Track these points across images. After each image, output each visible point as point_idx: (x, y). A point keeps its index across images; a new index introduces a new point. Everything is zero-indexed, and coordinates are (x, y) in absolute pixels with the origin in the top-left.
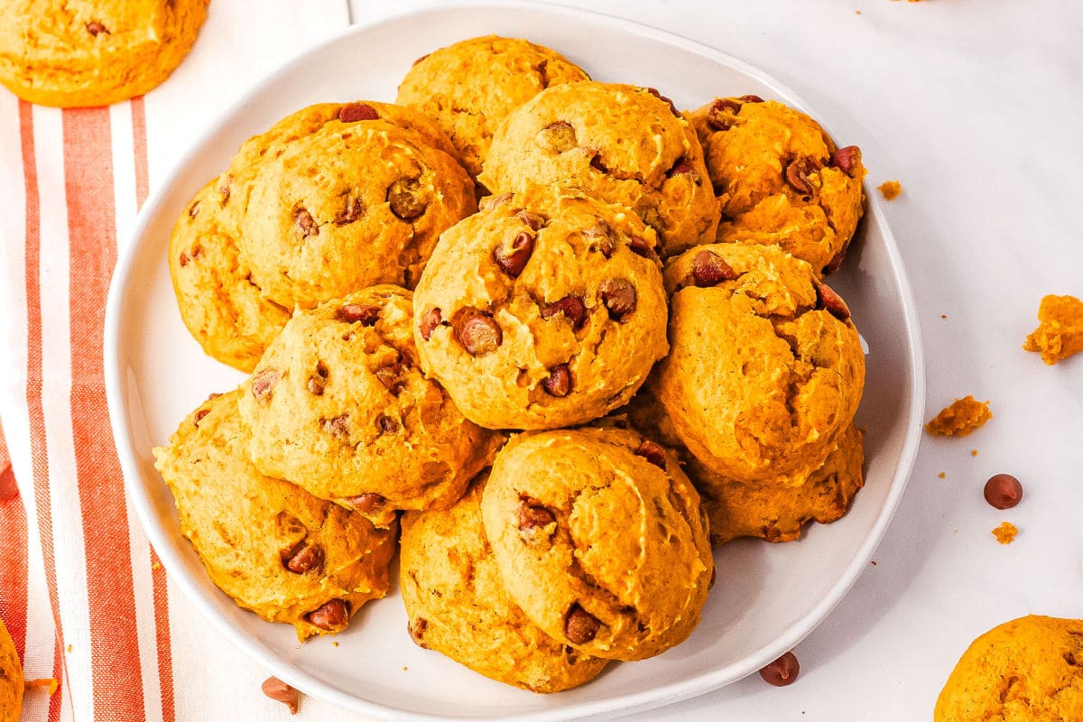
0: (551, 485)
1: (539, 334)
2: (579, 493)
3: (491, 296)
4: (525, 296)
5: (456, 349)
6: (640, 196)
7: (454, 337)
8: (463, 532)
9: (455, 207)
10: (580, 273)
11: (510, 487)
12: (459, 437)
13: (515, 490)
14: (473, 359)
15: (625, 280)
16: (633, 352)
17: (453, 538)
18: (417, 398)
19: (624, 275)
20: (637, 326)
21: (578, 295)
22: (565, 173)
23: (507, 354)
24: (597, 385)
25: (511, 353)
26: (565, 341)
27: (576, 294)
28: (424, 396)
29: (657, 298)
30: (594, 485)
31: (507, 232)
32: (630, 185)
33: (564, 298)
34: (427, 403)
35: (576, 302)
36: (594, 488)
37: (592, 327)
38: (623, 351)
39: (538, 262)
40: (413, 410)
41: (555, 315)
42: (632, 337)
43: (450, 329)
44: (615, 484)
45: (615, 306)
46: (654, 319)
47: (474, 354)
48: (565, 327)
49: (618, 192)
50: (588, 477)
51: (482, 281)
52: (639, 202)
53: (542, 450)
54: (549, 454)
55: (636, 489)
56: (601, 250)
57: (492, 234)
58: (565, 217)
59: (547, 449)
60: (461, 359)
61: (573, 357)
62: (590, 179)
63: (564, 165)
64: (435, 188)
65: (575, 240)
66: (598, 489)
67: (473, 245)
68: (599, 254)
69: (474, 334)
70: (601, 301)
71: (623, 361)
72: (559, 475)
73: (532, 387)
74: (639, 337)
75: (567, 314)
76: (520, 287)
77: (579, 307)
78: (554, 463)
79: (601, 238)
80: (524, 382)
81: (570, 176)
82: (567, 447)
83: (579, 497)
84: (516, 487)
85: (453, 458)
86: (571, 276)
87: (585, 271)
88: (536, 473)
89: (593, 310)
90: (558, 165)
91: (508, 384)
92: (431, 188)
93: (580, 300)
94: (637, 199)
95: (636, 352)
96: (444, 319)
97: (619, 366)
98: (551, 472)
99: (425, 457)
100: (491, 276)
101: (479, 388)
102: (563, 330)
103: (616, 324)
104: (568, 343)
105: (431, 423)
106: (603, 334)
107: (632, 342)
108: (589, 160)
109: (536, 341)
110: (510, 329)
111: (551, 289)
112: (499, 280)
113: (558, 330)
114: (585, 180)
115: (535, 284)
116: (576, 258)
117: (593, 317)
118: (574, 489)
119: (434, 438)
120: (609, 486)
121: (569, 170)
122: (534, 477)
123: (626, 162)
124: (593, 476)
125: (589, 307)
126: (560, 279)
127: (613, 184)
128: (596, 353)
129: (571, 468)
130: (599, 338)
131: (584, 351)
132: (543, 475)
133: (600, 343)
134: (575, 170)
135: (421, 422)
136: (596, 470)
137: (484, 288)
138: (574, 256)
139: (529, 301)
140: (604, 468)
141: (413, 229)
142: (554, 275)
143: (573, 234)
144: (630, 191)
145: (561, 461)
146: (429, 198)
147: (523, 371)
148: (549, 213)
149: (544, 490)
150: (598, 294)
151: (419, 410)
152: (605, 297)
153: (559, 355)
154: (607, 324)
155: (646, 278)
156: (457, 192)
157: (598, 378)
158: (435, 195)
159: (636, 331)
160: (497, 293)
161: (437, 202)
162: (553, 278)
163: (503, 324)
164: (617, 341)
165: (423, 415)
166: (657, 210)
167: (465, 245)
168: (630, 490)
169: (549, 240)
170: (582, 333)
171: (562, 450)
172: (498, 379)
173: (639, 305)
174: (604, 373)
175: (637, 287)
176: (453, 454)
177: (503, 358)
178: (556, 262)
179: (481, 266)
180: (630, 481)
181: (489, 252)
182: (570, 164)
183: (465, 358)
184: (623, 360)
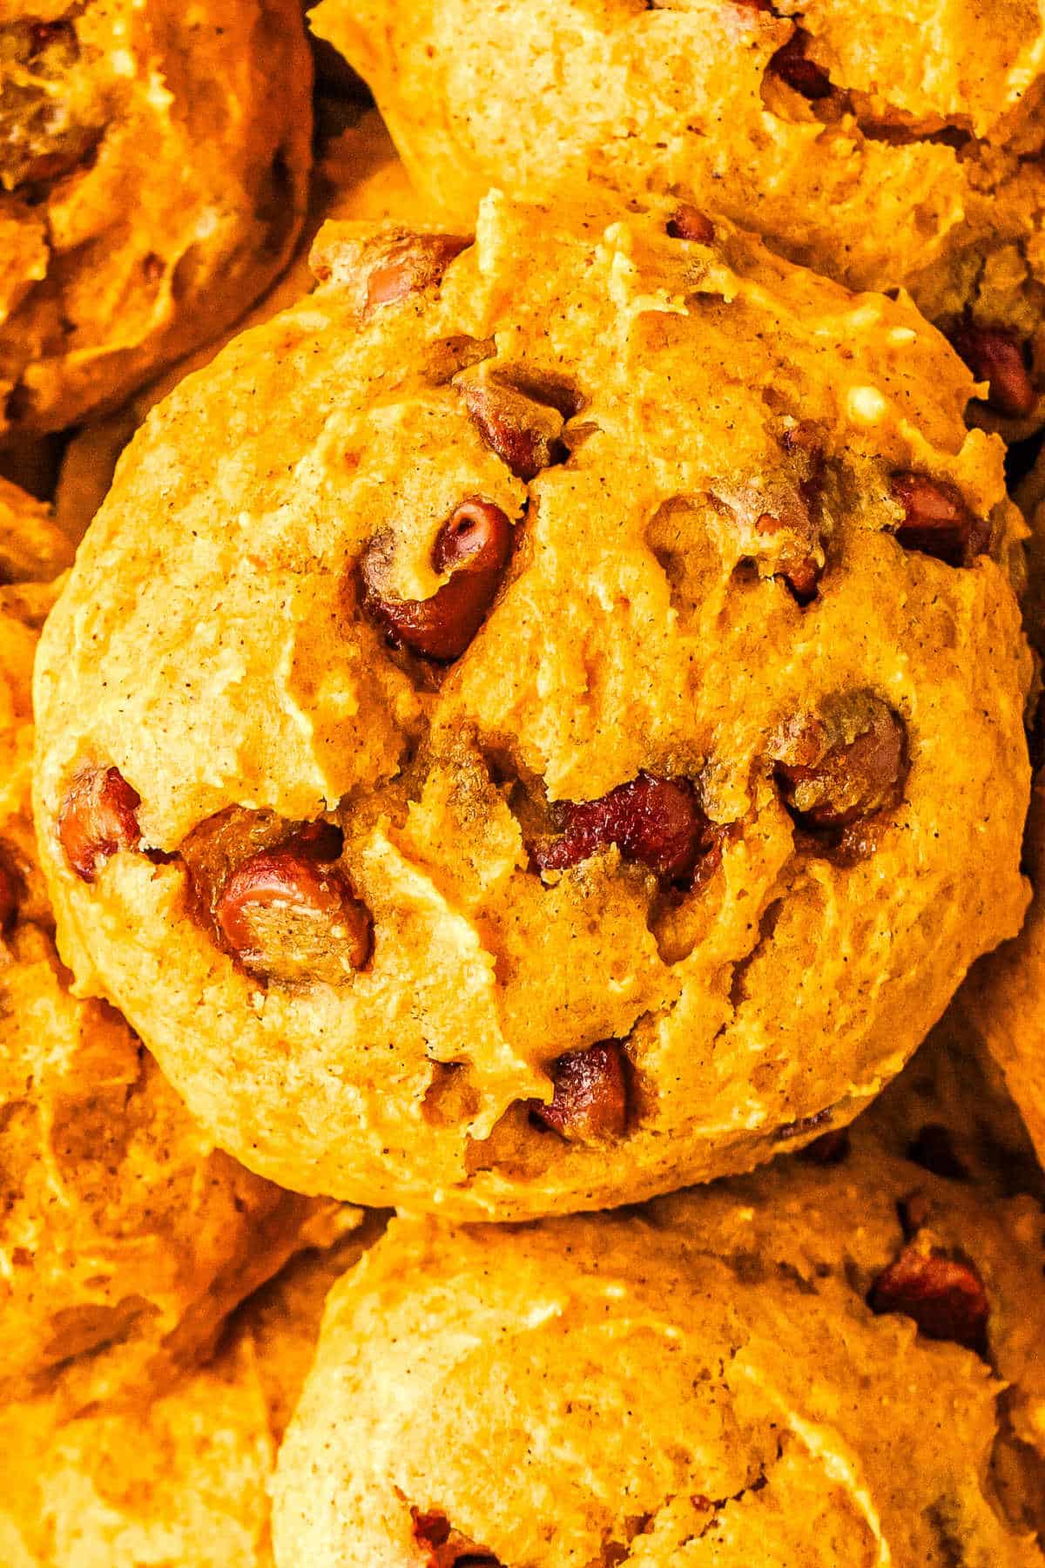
0: (539, 1495)
1: (514, 943)
2: (642, 1524)
3: (334, 774)
4: (472, 776)
5: (194, 950)
6: (958, 214)
7: (187, 909)
8: (198, 1510)
9: (221, 115)
10: (693, 685)
11: (381, 1480)
12: (195, 1203)
13: (400, 1494)
14: (258, 998)
15: (869, 693)
16: (883, 977)
17: (158, 1529)
18: (38, 1074)
19: (868, 671)
20: (903, 872)
21: (679, 771)
22: (664, 110)
23: (392, 1008)
24: (735, 1114)
25: (406, 1006)
26: (619, 969)
27: (674, 768)
28: (65, 1066)
29: (988, 742)
30: (705, 1490)
31: (410, 487)
32: (921, 166)
33: (621, 789)
34: (77, 1089)
35: (673, 797)
36: (700, 1503)
37: (729, 900)
38: (842, 984)
39: (527, 633)
40: (20, 1115)
41: (585, 865)
42: (881, 919)
43: (173, 877)
44: (786, 1472)
45: (823, 806)
46: (973, 832)
47: (262, 979)
48: (618, 913)
49: (870, 205)
50: (682, 1458)
51: (304, 725)
52: (951, 239)
53: (512, 1342)
54: (537, 1362)
55: (862, 1498)
56: (781, 575)
57: (353, 489)
58: (648, 408)
59: (532, 1337)
60: (210, 993)
61: (647, 1019)
62: (759, 139)
63: (660, 72)
64: (142, 61)
65: (680, 533)
66: (720, 1505)
67: (275, 527)
68: (770, 596)
69: (262, 924)
70: (766, 795)
71: (842, 1021)
72: (566, 1453)
73: (481, 1128)
74: (911, 913)
75: (627, 855)
76: (454, 727)
77: (678, 822)
78: (553, 1404)
79: (784, 534)
80: (451, 1103)
81: (679, 123)
82: (610, 1329)
83: (639, 1541)
84: (403, 1483)
85: (168, 1282)
86: (653, 702)
87: (712, 674)
88: (483, 1437)
89: (735, 830)
90: (635, 68)
91: (391, 1111)
92: (122, 63)
93: (689, 788)
94: (944, 227)
95: (896, 973)
96: (149, 840)
97: (823, 1041)
98: (541, 1435)
99: (59, 1290)
100: (339, 696)
101: (273, 1098)
102: (610, 924)
103: (820, 871)
104: (629, 980)
105: (88, 1157)
106: (768, 921)
107: (878, 941)
108: (762, 59)
109: (504, 973)
110: (406, 913)
111: (576, 756)
112: (372, 699)
113: (593, 928)
114: (744, 147)
115: (512, 726)
116: (680, 620)
117: (733, 858)
118: (627, 1510)
119: (97, 1219)
120: (760, 1484)
121: (676, 98)
122: (474, 1453)
123: (909, 72)
124: (702, 1456)
125: (721, 821)
126: (612, 711)
127: (852, 167)
128: (737, 996)
129: (616, 1420)
130: (753, 935)
131: (689, 1000)
132: (508, 1448)
133: (758, 950)
134: (702, 104)
135: (49, 1161)
136: (715, 1425)
137: (308, 748)
138: (672, 614)
139: (484, 799)
140: (747, 1409)
141: (48, 240)
142: (587, 698)
143: (675, 504)
144: (917, 197)
145: (583, 1392)
146: (112, 102)
147: (449, 1070)
148: (586, 380)
149: (509, 1516)
150: (756, 766)
151: (46, 1117)
152: (784, 779)
153: (591, 1020)
154: (789, 873)
155: (953, 670)
156: (227, 57)
157: (741, 1089)
158: (138, 88)
159: (899, 894)
160: (363, 762)
161: (146, 117)
162: (581, 712)
163: (377, 897)
164: (821, 940)
165: (58, 1129)
166: (1022, 252)
167: (244, 519)
168: (842, 1501)
169: (578, 537)
170: (688, 924)
171: (585, 1338)
172: (352, 1092)
173: (919, 781)
174: (763, 1074)
175: (915, 719)
176: (170, 1265)
177: (368, 1023)
178: (597, 643)
179: (299, 643)
180: (841, 1468)
181: (339, 572)
182: (682, 70)
183: (231, 986)
184: (843, 1014)
